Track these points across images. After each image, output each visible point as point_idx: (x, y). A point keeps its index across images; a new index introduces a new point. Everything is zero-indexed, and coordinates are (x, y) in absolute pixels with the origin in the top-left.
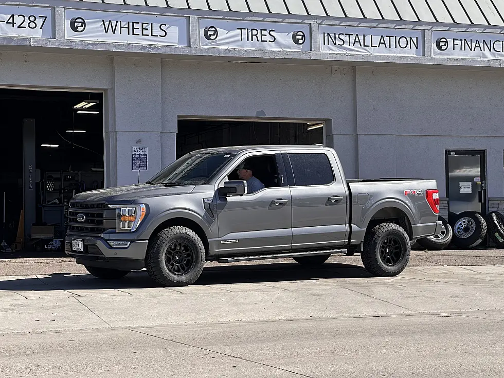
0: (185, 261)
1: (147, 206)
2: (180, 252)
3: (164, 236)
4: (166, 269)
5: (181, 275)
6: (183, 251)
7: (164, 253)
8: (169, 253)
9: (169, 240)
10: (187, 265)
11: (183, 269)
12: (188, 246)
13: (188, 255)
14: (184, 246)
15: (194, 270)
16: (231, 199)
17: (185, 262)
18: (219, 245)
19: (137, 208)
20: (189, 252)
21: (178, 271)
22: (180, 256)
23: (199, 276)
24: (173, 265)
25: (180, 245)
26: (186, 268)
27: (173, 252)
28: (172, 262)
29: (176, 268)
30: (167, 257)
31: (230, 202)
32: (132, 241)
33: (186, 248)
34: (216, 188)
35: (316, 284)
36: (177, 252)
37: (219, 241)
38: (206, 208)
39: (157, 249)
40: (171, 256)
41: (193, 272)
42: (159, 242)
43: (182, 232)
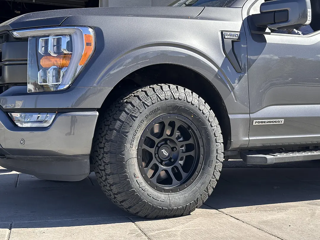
0: (181, 160)
1: (99, 33)
2: (172, 141)
3: (135, 101)
4: (141, 179)
5: (173, 191)
6: (178, 138)
7: (136, 143)
8: (147, 141)
9: (146, 111)
10: (185, 167)
11: (178, 176)
12: (189, 127)
13: (189, 148)
14: (180, 129)
15: (201, 181)
16: (272, 38)
17: (181, 162)
18: (251, 129)
19: (75, 37)
20: (191, 141)
21: (167, 181)
22: (172, 149)
23: (211, 191)
24: (156, 168)
25: (172, 124)
26: (184, 175)
27: (157, 140)
28: (154, 161)
29: (163, 174)
30: (144, 151)
31: (271, 44)
32: (60, 112)
33: (185, 132)
34: (245, 16)
36: (165, 140)
37: (251, 120)
38: (227, 51)
39: (118, 131)
40: (152, 150)
41: (199, 185)
42: (123, 116)
43: (176, 96)
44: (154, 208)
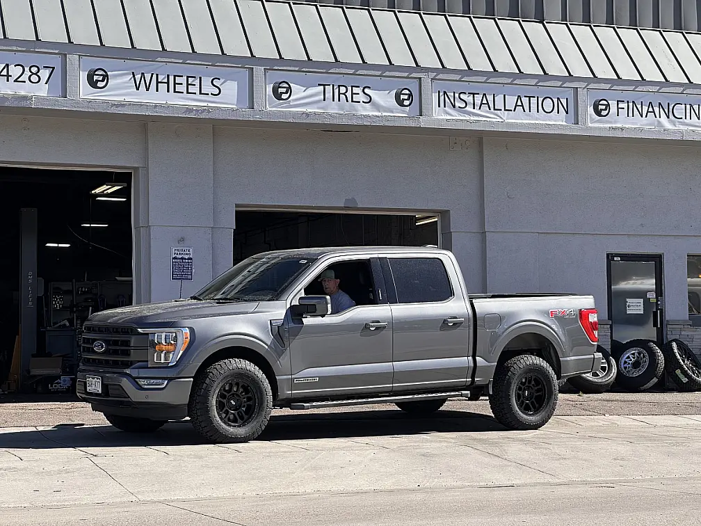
0: (244, 407)
1: (192, 330)
2: (237, 395)
3: (215, 372)
4: (218, 419)
5: (239, 426)
6: (242, 392)
7: (215, 397)
8: (221, 396)
9: (221, 377)
10: (246, 412)
11: (242, 418)
12: (248, 386)
13: (249, 399)
14: (243, 386)
15: (257, 420)
16: (308, 321)
17: (244, 409)
18: (293, 386)
19: (178, 333)
20: (249, 395)
21: (235, 421)
22: (238, 400)
23: (263, 428)
24: (227, 413)
25: (237, 384)
26: (246, 417)
27: (227, 395)
28: (226, 408)
29: (232, 417)
30: (220, 401)
31: (307, 326)
32: (170, 379)
33: (246, 389)
34: (288, 306)
35: (427, 441)
36: (233, 394)
37: (292, 380)
38: (274, 334)
39: (205, 390)
40: (225, 401)
41: (255, 423)
42: (207, 381)
43: (240, 366)
44: (226, 436)
